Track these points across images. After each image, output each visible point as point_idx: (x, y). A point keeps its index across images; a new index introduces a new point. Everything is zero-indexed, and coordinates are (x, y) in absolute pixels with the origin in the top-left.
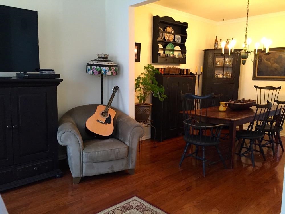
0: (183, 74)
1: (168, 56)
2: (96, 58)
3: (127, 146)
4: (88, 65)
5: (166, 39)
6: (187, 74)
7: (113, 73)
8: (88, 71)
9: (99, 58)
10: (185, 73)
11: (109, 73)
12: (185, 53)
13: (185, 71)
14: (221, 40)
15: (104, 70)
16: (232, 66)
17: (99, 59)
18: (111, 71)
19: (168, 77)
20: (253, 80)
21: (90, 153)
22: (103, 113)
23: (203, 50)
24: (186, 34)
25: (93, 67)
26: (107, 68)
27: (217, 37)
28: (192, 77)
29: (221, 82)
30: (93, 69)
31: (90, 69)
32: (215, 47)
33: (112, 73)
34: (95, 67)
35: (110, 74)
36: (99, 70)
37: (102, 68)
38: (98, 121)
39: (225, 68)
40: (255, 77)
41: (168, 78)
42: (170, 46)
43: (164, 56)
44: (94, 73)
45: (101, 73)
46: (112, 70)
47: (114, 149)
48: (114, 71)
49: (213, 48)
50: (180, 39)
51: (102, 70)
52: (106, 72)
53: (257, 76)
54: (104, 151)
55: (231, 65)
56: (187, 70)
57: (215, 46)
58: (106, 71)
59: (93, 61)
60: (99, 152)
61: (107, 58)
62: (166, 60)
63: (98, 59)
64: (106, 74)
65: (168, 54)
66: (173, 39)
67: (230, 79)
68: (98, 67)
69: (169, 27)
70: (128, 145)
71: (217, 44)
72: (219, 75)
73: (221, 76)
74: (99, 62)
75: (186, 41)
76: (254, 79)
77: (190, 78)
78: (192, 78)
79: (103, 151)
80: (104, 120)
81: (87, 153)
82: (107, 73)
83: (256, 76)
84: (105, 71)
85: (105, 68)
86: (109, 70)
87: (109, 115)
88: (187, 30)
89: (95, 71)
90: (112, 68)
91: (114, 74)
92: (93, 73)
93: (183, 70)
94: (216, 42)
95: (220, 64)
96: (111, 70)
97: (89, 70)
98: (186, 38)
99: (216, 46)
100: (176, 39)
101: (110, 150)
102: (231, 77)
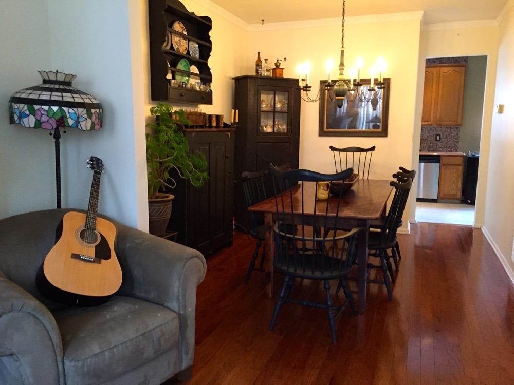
0: (210, 126)
1: (184, 86)
2: (39, 82)
3: (174, 311)
4: (16, 100)
5: (175, 47)
6: (218, 126)
7: (96, 123)
8: (20, 118)
9: (45, 82)
10: (214, 124)
11: (86, 124)
12: (210, 81)
13: (214, 119)
14: (266, 60)
15: (72, 116)
16: (286, 111)
17: (47, 86)
18: (91, 118)
19: (192, 132)
20: (320, 135)
21: (90, 359)
22: (82, 234)
23: (233, 78)
24: (210, 42)
25: (36, 107)
26: (80, 110)
27: (259, 53)
28: (228, 131)
29: (272, 141)
30: (38, 113)
31: (27, 112)
32: (257, 73)
33: (93, 125)
34: (46, 108)
35: (89, 127)
36: (57, 117)
37: (65, 109)
38: (76, 256)
39: (276, 115)
40: (322, 130)
41: (193, 134)
42: (183, 65)
43: (177, 86)
44: (42, 125)
45: (63, 123)
46: (94, 117)
47: (150, 331)
48: (98, 120)
49: (254, 74)
50: (198, 52)
51: (68, 116)
52: (78, 122)
53: (327, 128)
54: (125, 342)
55: (285, 109)
56: (218, 117)
57: (257, 71)
58: (78, 118)
59: (28, 89)
60: (115, 350)
61: (69, 84)
62: (182, 95)
63: (42, 86)
64: (79, 127)
65: (183, 82)
66: (186, 49)
67: (284, 134)
68: (55, 108)
69: (179, 23)
70: (177, 310)
71: (260, 66)
72: (266, 127)
73: (269, 130)
74: (44, 93)
75: (210, 56)
76: (321, 133)
77: (226, 133)
78: (229, 134)
79: (124, 345)
80: (89, 251)
81: (80, 364)
82: (82, 123)
83: (325, 129)
84: (75, 118)
85: (75, 109)
86: (86, 116)
87: (101, 234)
88: (211, 33)
89: (44, 119)
90: (93, 111)
91: (97, 127)
92: (39, 124)
93: (210, 116)
94: (259, 63)
95: (266, 107)
96: (90, 115)
97: (22, 116)
98: (210, 49)
99: (259, 72)
100: (191, 51)
101: (141, 338)
102: (286, 131)
